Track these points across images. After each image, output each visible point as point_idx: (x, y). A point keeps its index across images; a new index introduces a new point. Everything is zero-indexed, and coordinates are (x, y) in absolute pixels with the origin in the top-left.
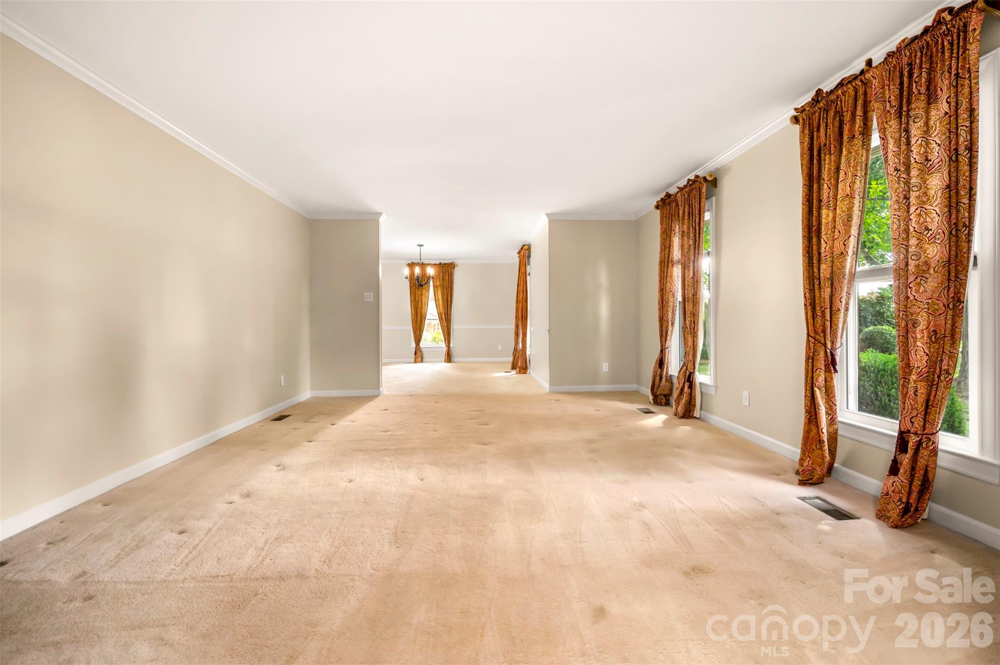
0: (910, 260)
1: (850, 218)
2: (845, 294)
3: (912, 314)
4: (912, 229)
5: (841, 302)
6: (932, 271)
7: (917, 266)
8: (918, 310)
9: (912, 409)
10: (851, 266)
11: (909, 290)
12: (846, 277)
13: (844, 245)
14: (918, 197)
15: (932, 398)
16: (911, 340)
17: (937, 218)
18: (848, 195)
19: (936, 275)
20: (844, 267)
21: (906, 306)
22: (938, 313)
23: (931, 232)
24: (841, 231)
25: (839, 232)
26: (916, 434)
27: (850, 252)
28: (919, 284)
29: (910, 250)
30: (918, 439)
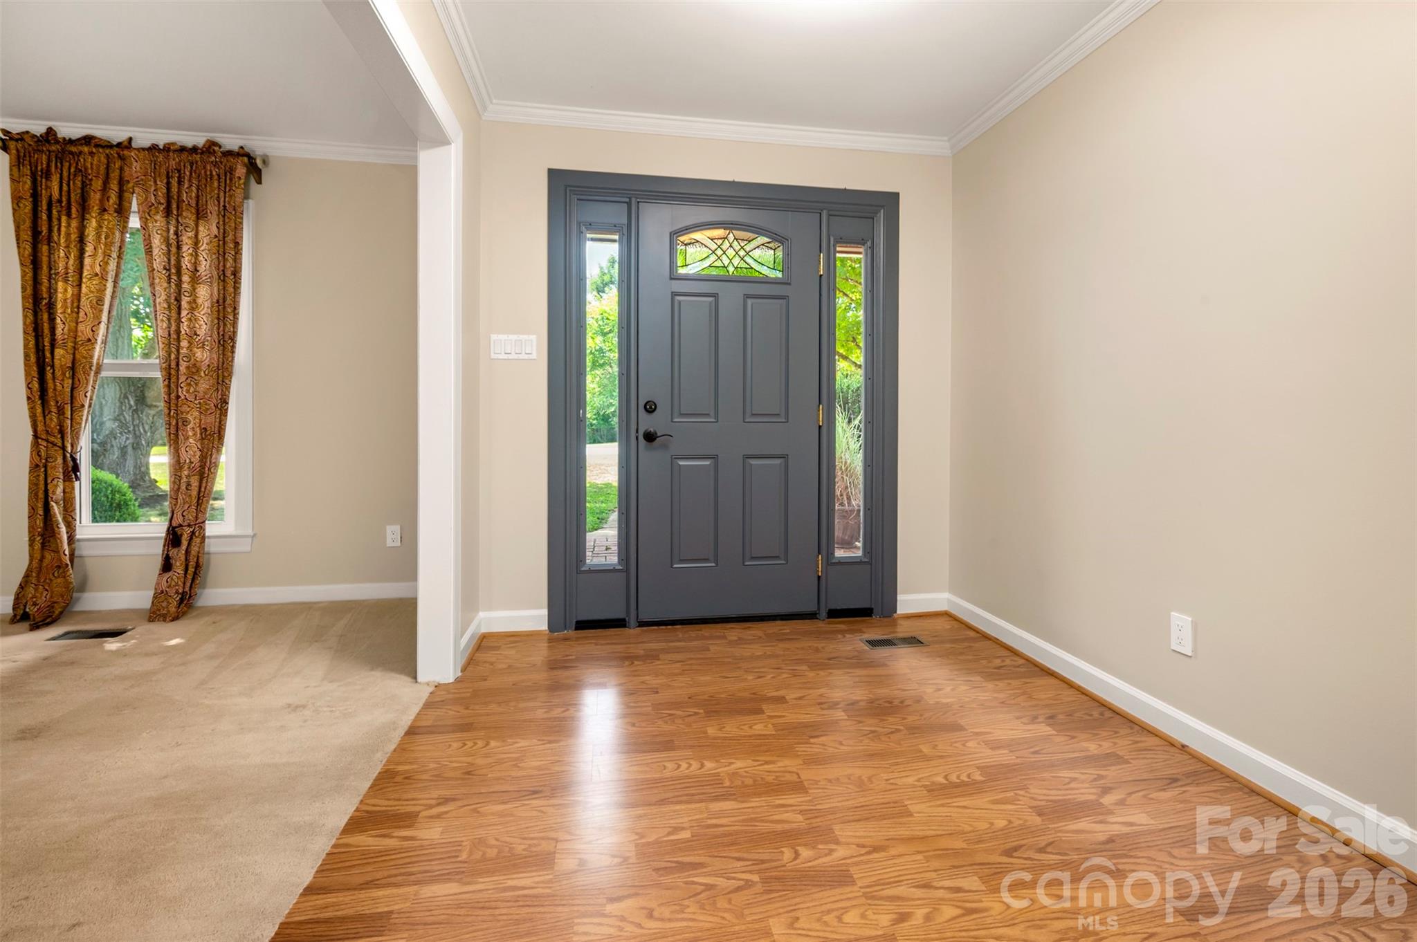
0: (181, 361)
1: (100, 301)
2: (90, 388)
3: (182, 413)
4: (183, 332)
5: (86, 396)
6: (202, 374)
7: (188, 368)
8: (188, 409)
9: (184, 503)
10: (99, 356)
11: (180, 390)
12: (94, 368)
13: (93, 331)
14: (189, 303)
15: (203, 489)
16: (181, 437)
17: (205, 326)
18: (97, 275)
19: (207, 378)
20: (92, 357)
21: (177, 405)
22: (209, 412)
23: (199, 338)
24: (88, 314)
25: (86, 314)
26: (189, 526)
27: (99, 341)
28: (189, 384)
29: (181, 351)
30: (191, 530)
